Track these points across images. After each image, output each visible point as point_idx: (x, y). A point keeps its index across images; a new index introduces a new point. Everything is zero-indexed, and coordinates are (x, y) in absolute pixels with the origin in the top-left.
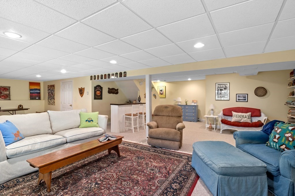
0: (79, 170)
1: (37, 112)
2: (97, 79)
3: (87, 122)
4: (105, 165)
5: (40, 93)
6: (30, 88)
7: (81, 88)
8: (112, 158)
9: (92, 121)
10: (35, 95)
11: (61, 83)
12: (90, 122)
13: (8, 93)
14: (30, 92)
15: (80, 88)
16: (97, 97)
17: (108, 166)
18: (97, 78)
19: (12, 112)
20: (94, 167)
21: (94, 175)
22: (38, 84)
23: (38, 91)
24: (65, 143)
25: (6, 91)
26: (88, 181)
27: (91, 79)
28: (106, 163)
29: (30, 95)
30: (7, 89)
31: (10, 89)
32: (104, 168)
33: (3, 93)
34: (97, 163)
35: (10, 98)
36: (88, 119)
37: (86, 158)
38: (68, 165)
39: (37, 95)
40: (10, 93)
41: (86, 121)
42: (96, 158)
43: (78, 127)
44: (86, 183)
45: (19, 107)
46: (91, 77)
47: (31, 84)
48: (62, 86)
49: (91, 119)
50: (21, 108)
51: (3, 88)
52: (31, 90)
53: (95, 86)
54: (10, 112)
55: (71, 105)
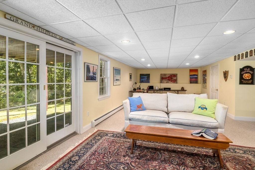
0: (165, 152)
1: (194, 94)
2: (241, 59)
3: (200, 109)
4: (191, 164)
5: (197, 78)
6: (190, 74)
7: (226, 71)
8: (210, 162)
9: (206, 109)
10: (194, 80)
11: (211, 68)
12: (203, 109)
13: (175, 78)
14: (190, 77)
15: (224, 71)
16: (244, 81)
17: (192, 167)
18: (242, 56)
19: (177, 91)
20: (179, 158)
21: (168, 165)
22: (196, 70)
23: (196, 76)
24: (167, 123)
25: (175, 77)
26: (157, 166)
27: (235, 60)
28: (195, 163)
29: (190, 80)
30: (175, 75)
31: (177, 76)
32: (186, 166)
33: (173, 78)
34: (187, 156)
35: (177, 82)
36: (202, 106)
37: (184, 146)
38: (165, 143)
39: (195, 79)
40: (177, 78)
41: (199, 107)
42: (194, 151)
43: (191, 111)
44: (153, 166)
45: (182, 89)
46: (235, 57)
47: (191, 71)
48: (211, 70)
49: (204, 107)
50: (183, 90)
51: (173, 75)
52: (190, 76)
53: (242, 68)
54: (176, 92)
55: (217, 90)
